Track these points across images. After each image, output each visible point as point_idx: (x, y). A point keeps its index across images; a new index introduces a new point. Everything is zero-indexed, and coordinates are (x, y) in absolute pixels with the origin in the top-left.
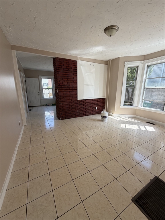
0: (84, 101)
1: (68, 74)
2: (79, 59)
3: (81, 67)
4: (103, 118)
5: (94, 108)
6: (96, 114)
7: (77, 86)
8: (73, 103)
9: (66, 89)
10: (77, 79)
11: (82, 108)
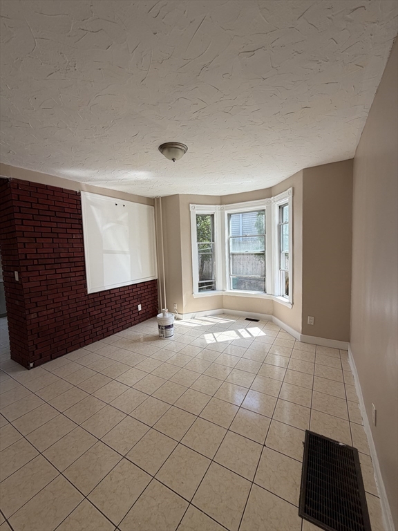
0: (105, 293)
1: (54, 225)
2: (85, 188)
3: (93, 208)
4: (164, 330)
5: (134, 308)
6: (140, 322)
7: (84, 256)
8: (75, 305)
9: (48, 267)
10: (83, 239)
11: (101, 315)
